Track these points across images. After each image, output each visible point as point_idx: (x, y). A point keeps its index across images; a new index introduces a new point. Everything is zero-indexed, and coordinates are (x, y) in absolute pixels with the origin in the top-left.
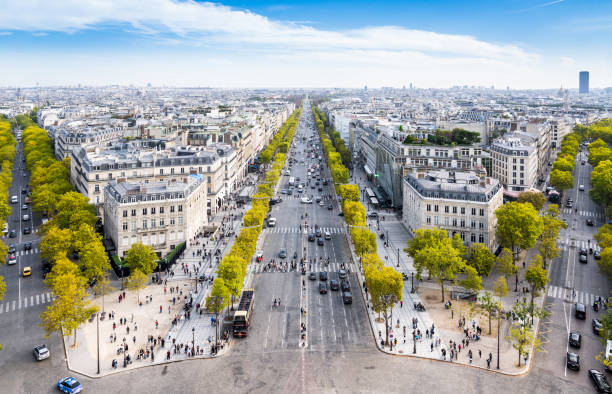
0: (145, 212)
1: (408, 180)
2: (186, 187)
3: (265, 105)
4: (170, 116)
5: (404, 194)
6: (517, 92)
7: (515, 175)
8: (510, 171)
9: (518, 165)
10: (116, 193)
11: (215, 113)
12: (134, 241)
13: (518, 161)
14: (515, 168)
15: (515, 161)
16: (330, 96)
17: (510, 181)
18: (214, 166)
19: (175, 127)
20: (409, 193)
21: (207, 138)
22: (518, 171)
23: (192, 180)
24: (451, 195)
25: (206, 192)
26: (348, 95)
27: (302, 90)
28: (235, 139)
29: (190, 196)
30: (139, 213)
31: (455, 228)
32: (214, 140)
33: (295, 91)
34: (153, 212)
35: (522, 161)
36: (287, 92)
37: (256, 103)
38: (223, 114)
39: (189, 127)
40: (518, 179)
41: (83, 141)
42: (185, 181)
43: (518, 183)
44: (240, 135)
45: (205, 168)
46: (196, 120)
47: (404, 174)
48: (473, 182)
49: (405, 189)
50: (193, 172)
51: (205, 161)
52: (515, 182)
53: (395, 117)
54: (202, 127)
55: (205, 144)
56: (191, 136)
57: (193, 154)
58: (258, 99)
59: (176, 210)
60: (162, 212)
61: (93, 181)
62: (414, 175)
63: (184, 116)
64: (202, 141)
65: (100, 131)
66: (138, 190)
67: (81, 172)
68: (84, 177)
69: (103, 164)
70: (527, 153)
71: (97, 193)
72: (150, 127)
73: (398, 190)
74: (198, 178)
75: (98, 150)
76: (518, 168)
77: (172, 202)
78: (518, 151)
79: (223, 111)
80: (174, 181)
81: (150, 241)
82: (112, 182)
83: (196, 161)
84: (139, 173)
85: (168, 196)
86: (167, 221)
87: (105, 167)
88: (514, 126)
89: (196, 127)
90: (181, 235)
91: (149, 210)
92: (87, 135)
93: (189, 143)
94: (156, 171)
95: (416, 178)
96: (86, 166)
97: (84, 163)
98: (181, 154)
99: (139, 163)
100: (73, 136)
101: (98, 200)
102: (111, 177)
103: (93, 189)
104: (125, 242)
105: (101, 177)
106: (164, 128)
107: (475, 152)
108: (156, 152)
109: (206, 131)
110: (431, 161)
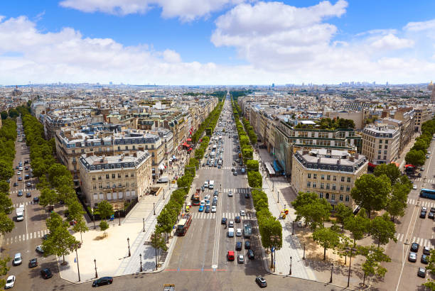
0: (108, 177)
1: (296, 155)
2: (136, 160)
3: (196, 99)
4: (126, 107)
7: (380, 153)
8: (377, 149)
9: (383, 144)
10: (87, 163)
11: (158, 105)
12: (102, 196)
13: (384, 141)
14: (380, 147)
15: (381, 141)
16: (246, 92)
18: (157, 144)
19: (129, 116)
20: (296, 165)
21: (152, 125)
22: (383, 150)
23: (140, 154)
24: (327, 167)
25: (151, 162)
26: (259, 91)
28: (172, 125)
29: (139, 165)
30: (104, 177)
31: (328, 191)
32: (157, 126)
33: (219, 88)
34: (114, 177)
35: (387, 142)
36: (214, 88)
37: (190, 97)
38: (164, 106)
39: (139, 116)
40: (382, 155)
41: (63, 126)
42: (135, 155)
43: (382, 158)
44: (176, 122)
45: (149, 146)
46: (144, 110)
47: (294, 151)
48: (344, 157)
49: (294, 163)
50: (141, 149)
51: (150, 141)
52: (379, 157)
53: (293, 108)
54: (148, 116)
55: (150, 129)
56: (139, 122)
57: (141, 135)
58: (192, 94)
59: (130, 175)
60: (119, 177)
61: (71, 155)
62: (301, 152)
63: (136, 107)
64: (148, 126)
65: (74, 118)
66: (102, 161)
67: (62, 149)
68: (65, 152)
69: (77, 143)
70: (391, 135)
71: (74, 163)
72: (110, 116)
73: (289, 163)
74: (144, 153)
75: (72, 132)
76: (383, 147)
77: (127, 170)
78: (384, 134)
79: (164, 104)
80: (127, 155)
81: (112, 197)
82: (84, 156)
83: (144, 141)
84: (103, 149)
85: (123, 165)
86: (124, 183)
87: (79, 145)
88: (384, 114)
89: (144, 116)
90: (133, 193)
91: (110, 176)
92: (65, 121)
93: (138, 128)
94: (115, 148)
95: (301, 154)
96: (65, 144)
97: (64, 142)
98: (132, 135)
99: (102, 142)
100: (55, 121)
101: (75, 168)
102: (83, 152)
103: (71, 160)
104: (95, 197)
105: (76, 152)
106: (120, 116)
107: (350, 135)
108: (115, 134)
109: (151, 118)
110: (315, 141)
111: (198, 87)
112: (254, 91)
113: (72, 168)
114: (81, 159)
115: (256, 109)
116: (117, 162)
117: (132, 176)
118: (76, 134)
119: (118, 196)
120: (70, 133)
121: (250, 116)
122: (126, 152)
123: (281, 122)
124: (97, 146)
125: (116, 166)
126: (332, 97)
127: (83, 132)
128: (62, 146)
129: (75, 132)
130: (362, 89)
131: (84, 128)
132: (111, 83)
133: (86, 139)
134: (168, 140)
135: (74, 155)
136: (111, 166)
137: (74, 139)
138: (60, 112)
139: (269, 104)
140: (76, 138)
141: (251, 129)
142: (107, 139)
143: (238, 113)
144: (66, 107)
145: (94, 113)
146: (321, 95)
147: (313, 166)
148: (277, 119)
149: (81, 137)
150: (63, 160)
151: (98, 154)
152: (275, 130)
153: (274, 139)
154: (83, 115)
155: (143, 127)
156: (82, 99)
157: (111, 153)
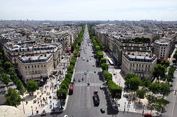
0: (33, 67)
1: (124, 55)
2: (46, 58)
3: (71, 28)
4: (37, 32)
5: (122, 60)
6: (164, 22)
7: (161, 53)
8: (160, 51)
9: (163, 49)
10: (22, 60)
11: (53, 31)
12: (30, 76)
13: (163, 48)
15: (162, 48)
16: (95, 24)
17: (160, 55)
18: (55, 50)
19: (39, 36)
20: (124, 59)
21: (52, 40)
22: (163, 52)
23: (48, 55)
24: (139, 60)
25: (53, 59)
26: (102, 23)
27: (84, 22)
28: (62, 40)
29: (48, 61)
30: (31, 67)
32: (54, 41)
33: (82, 22)
34: (35, 67)
35: (165, 48)
36: (79, 22)
37: (68, 26)
39: (45, 36)
40: (163, 54)
41: (7, 41)
42: (45, 56)
43: (162, 56)
44: (63, 39)
45: (52, 51)
46: (47, 33)
47: (123, 53)
48: (147, 55)
49: (123, 58)
50: (48, 53)
51: (51, 48)
52: (161, 55)
53: (120, 32)
54: (49, 36)
55: (51, 42)
56: (45, 39)
57: (47, 46)
58: (69, 25)
59: (43, 66)
60: (38, 66)
61: (13, 56)
62: (126, 53)
63: (42, 32)
64: (50, 41)
65: (12, 37)
66: (29, 59)
67: (8, 53)
68: (10, 54)
69: (16, 50)
70: (167, 45)
71: (15, 60)
72: (30, 36)
73: (120, 59)
74: (50, 54)
75: (13, 45)
76: (163, 51)
77: (42, 63)
78: (164, 45)
79: (56, 30)
80: (42, 56)
81: (35, 76)
82: (20, 56)
83: (49, 48)
84: (29, 53)
85: (40, 61)
86: (40, 69)
87: (17, 51)
88: (163, 35)
89: (47, 36)
90: (45, 74)
91: (34, 66)
92: (8, 39)
93: (45, 42)
94: (35, 52)
95: (127, 54)
96: (10, 50)
97: (9, 49)
98: (42, 46)
99: (28, 49)
100: (3, 39)
101: (15, 63)
102: (19, 55)
103: (13, 59)
104: (27, 76)
105: (16, 54)
106: (35, 36)
107: (149, 45)
108: (34, 45)
109: (51, 37)
110: (132, 48)
111: (71, 22)
112: (99, 23)
113: (14, 62)
114: (19, 58)
115: (102, 32)
116: (37, 59)
117: (45, 66)
118: (15, 46)
119: (38, 76)
120: (11, 45)
121: (99, 36)
122: (41, 54)
123: (116, 39)
124: (26, 51)
125: (37, 61)
126: (137, 27)
127: (18, 44)
128: (8, 51)
129: (14, 45)
130: (150, 23)
131: (18, 43)
132: (27, 20)
133: (20, 48)
134: (60, 48)
135: (14, 56)
136: (34, 61)
137: (14, 48)
138: (5, 34)
139: (108, 30)
140: (15, 48)
141: (100, 42)
142: (31, 48)
143: (93, 34)
144: (7, 32)
145: (21, 35)
146: (132, 26)
147: (133, 60)
148: (114, 37)
149: (17, 47)
150: (9, 58)
151: (27, 55)
152: (113, 43)
153: (112, 47)
154: (16, 36)
155: (47, 42)
156: (14, 28)
157: (32, 55)
